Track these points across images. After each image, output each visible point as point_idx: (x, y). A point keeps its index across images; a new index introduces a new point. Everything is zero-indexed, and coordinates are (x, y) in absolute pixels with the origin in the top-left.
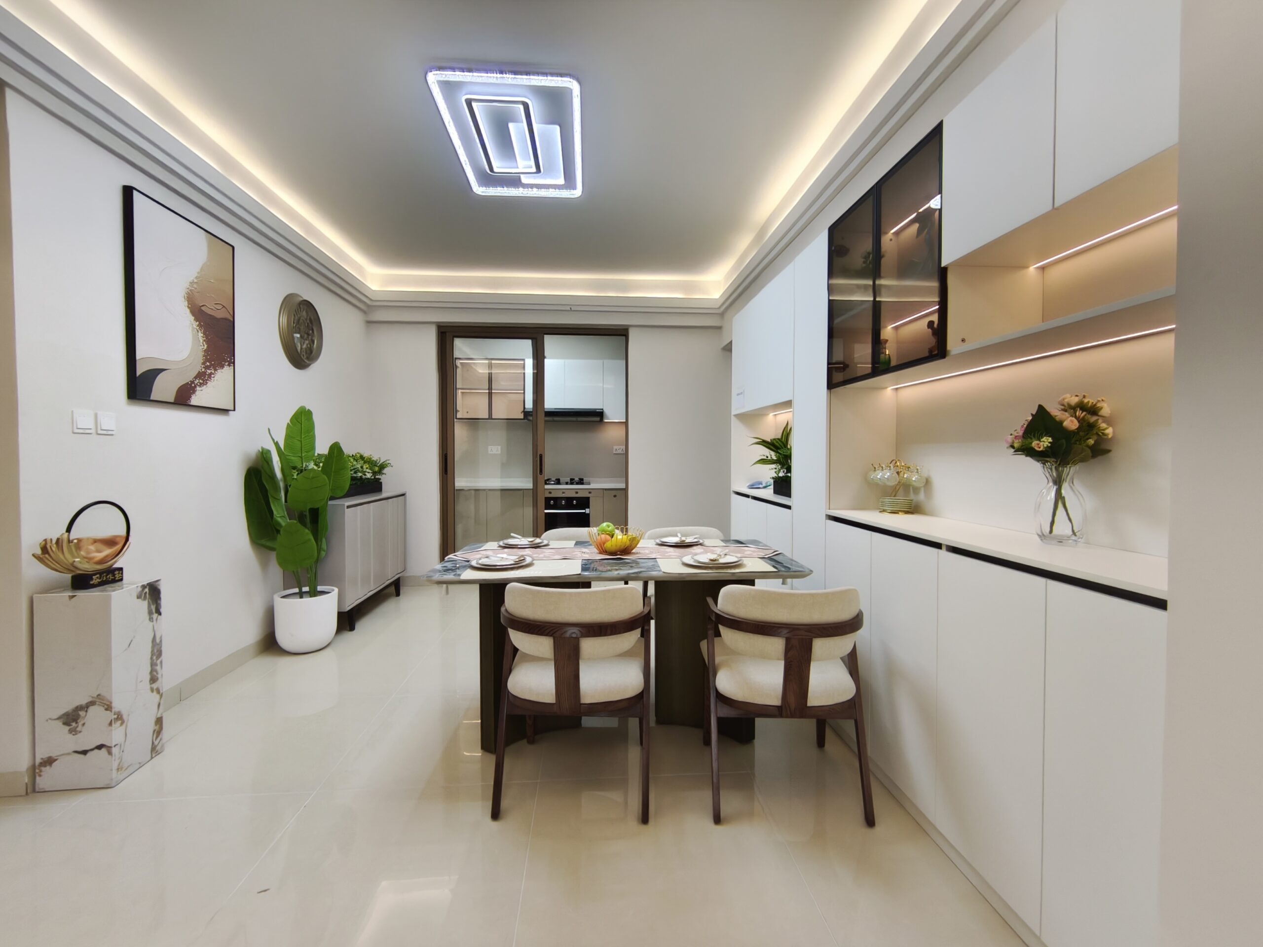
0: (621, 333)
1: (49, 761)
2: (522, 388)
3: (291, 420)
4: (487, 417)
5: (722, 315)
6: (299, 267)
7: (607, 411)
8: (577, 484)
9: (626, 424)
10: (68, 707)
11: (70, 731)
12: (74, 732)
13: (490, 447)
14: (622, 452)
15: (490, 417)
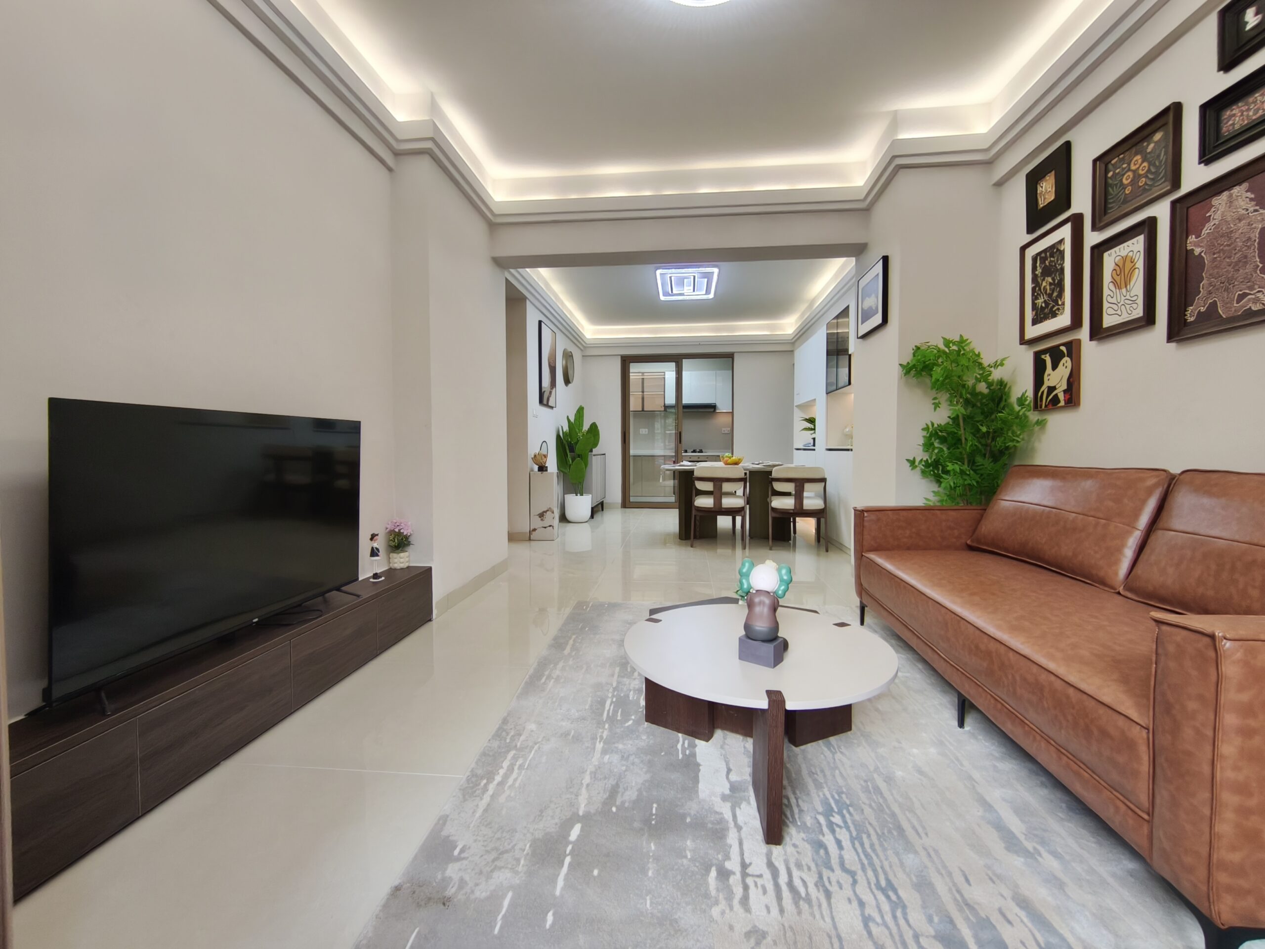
0: (730, 356)
1: (535, 530)
2: (663, 391)
3: (577, 412)
4: (641, 410)
5: (793, 343)
6: (564, 332)
7: (718, 405)
8: (699, 452)
9: (732, 413)
10: (541, 511)
11: (541, 520)
12: (542, 520)
13: (641, 430)
14: (729, 432)
15: (643, 410)
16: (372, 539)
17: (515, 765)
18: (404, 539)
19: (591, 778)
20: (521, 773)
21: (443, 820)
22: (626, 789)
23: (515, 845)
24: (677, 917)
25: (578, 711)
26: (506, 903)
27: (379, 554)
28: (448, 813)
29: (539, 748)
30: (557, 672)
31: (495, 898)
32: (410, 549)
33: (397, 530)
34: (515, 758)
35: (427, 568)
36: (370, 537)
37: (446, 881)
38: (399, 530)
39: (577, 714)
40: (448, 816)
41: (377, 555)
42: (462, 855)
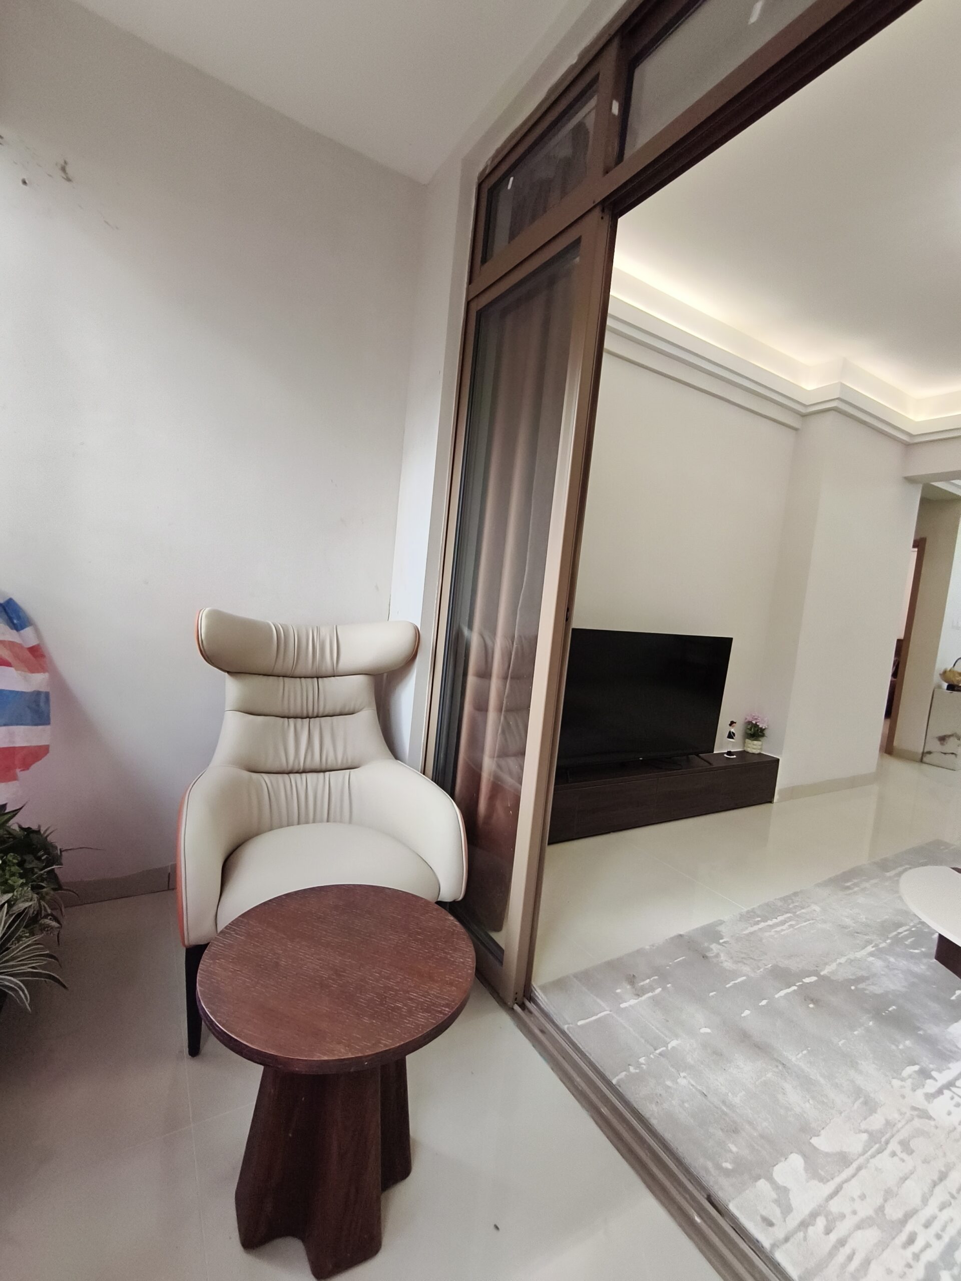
1: (930, 753)
10: (942, 734)
11: (941, 744)
16: (730, 725)
17: (788, 922)
18: (759, 731)
19: (846, 961)
20: (789, 929)
21: (721, 922)
22: (873, 984)
23: (761, 960)
24: (859, 1062)
25: (866, 918)
26: (740, 980)
27: (734, 737)
28: (725, 920)
29: (813, 923)
30: (867, 885)
31: (735, 974)
32: (763, 739)
33: (754, 722)
34: (790, 919)
35: (773, 759)
36: (730, 723)
37: (711, 950)
38: (756, 723)
39: (864, 920)
40: (724, 922)
41: (733, 738)
42: (724, 944)
